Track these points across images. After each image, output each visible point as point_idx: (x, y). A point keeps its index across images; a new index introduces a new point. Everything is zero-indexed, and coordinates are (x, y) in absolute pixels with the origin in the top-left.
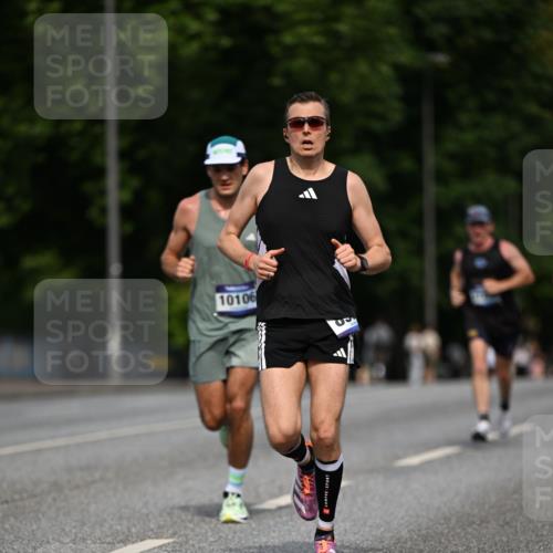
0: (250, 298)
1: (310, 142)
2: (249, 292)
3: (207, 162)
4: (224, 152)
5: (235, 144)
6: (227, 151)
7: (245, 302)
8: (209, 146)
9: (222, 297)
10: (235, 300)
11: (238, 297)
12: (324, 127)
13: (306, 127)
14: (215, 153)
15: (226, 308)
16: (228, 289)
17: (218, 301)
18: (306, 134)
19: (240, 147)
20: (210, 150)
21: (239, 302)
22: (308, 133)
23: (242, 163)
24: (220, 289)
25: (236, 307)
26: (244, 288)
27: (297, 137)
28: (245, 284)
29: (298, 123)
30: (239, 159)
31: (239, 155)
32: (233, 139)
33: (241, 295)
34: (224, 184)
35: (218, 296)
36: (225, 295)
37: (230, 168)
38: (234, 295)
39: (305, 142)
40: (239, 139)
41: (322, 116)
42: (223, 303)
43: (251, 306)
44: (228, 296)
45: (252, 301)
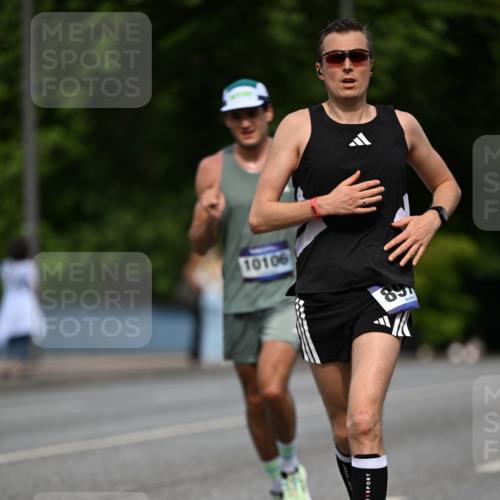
0: (282, 260)
1: (352, 81)
2: (278, 254)
3: (224, 109)
4: (243, 96)
5: (254, 86)
6: (246, 94)
7: (273, 265)
8: (226, 91)
9: (247, 262)
10: (263, 264)
11: (265, 260)
12: (368, 61)
13: (348, 63)
14: (233, 97)
15: (253, 273)
16: (253, 251)
17: (243, 266)
18: (348, 71)
19: (261, 90)
20: (228, 95)
21: (266, 266)
22: (350, 70)
23: (264, 107)
24: (245, 253)
25: (264, 272)
26: (272, 248)
27: (333, 77)
28: (274, 245)
29: (337, 58)
30: (260, 103)
31: (261, 98)
32: (252, 82)
33: (269, 257)
34: (247, 132)
35: (242, 260)
36: (250, 259)
37: (250, 112)
38: (261, 258)
39: (345, 81)
40: (259, 81)
41: (365, 47)
42: (248, 268)
43: (282, 269)
44: (254, 262)
45: (284, 263)
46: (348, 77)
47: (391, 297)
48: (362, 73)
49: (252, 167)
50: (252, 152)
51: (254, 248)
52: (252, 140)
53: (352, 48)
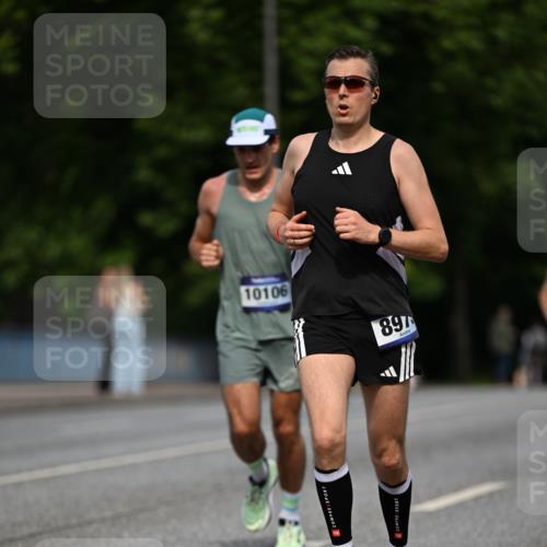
0: (282, 292)
2: (279, 285)
3: (231, 142)
5: (262, 120)
6: (254, 129)
7: (274, 296)
8: (233, 121)
9: (248, 291)
10: (263, 294)
11: (266, 290)
12: (367, 89)
13: (343, 89)
14: (239, 130)
15: (252, 303)
16: (254, 281)
17: (244, 295)
18: (342, 97)
19: (269, 122)
20: (235, 126)
21: (267, 296)
22: (345, 96)
23: (271, 141)
24: (246, 281)
26: (273, 279)
28: (276, 276)
29: (335, 83)
30: (266, 138)
31: (267, 132)
33: (270, 288)
34: (251, 167)
35: (243, 289)
36: (251, 288)
38: (262, 288)
39: (341, 107)
40: (269, 112)
42: (249, 297)
43: (281, 300)
44: (255, 291)
45: (284, 295)
46: (343, 102)
47: (387, 331)
48: (359, 99)
49: (253, 197)
51: (256, 277)
52: (256, 175)
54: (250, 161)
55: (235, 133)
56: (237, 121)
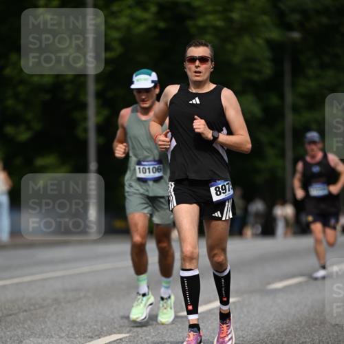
0: (158, 170)
1: (200, 72)
2: (156, 166)
3: (133, 87)
4: (143, 80)
5: (150, 75)
6: (146, 80)
7: (153, 172)
8: (134, 76)
9: (139, 168)
10: (147, 171)
11: (149, 169)
12: (210, 63)
13: (197, 63)
14: (138, 80)
15: (141, 175)
16: (143, 163)
17: (138, 170)
18: (197, 67)
19: (154, 76)
20: (135, 79)
21: (149, 172)
22: (199, 66)
23: (155, 87)
24: (139, 163)
26: (153, 163)
27: (190, 69)
29: (193, 60)
30: (152, 85)
31: (153, 82)
32: (149, 71)
33: (151, 167)
34: (143, 101)
35: (137, 167)
36: (141, 167)
37: (147, 91)
38: (147, 167)
39: (196, 72)
40: (154, 71)
41: (208, 56)
42: (140, 172)
43: (157, 175)
44: (143, 168)
45: (159, 172)
46: (197, 70)
47: (218, 193)
48: (206, 69)
49: (144, 118)
50: (146, 111)
51: (144, 161)
52: (146, 105)
53: (200, 55)
54: (144, 97)
55: (135, 82)
56: (136, 76)
